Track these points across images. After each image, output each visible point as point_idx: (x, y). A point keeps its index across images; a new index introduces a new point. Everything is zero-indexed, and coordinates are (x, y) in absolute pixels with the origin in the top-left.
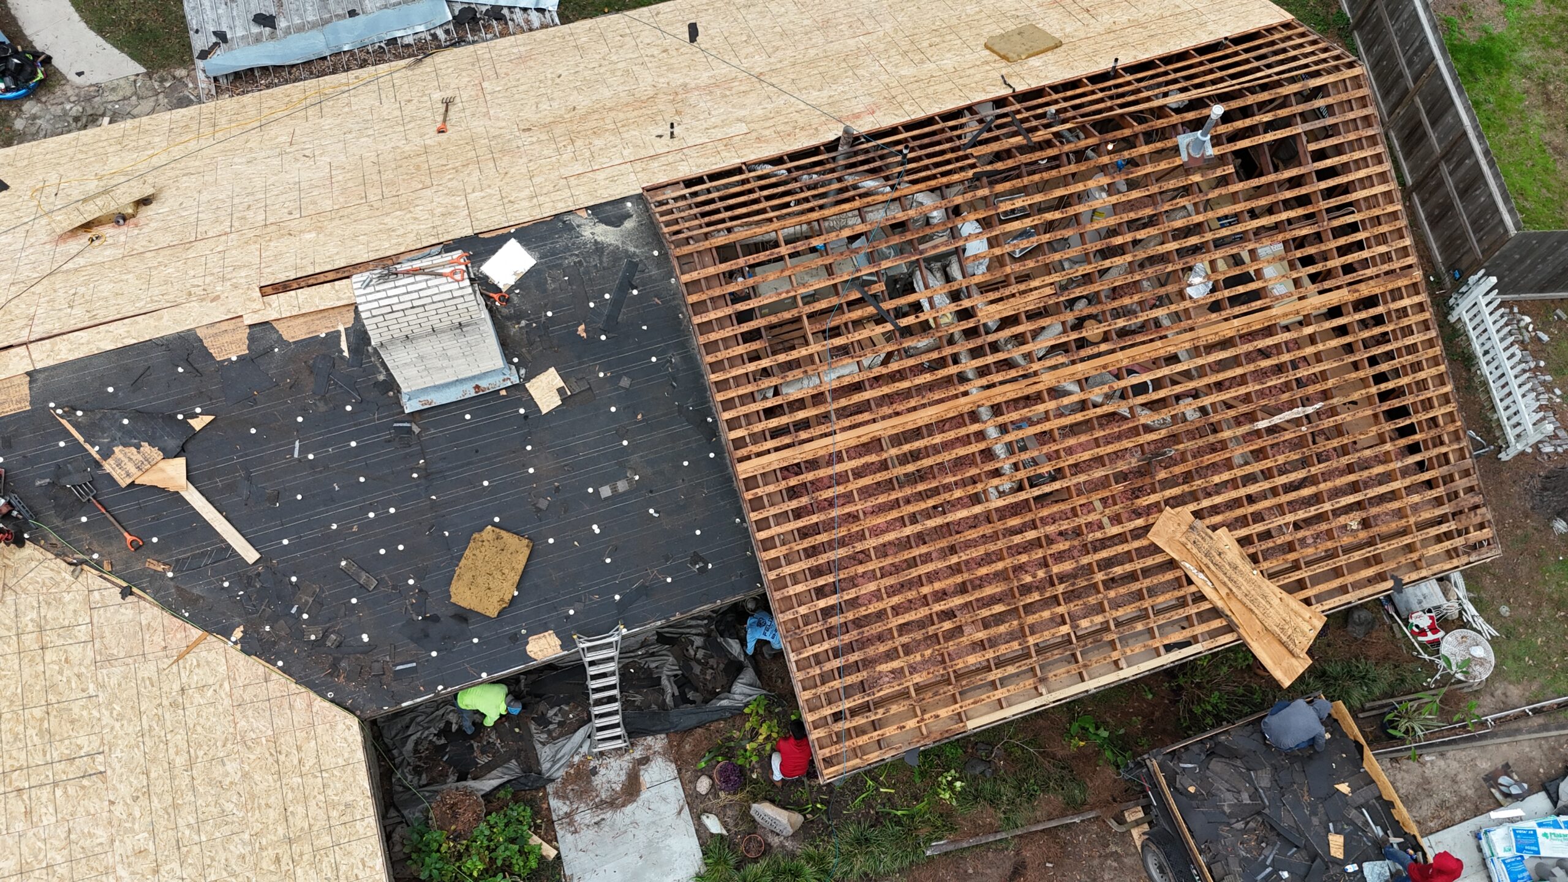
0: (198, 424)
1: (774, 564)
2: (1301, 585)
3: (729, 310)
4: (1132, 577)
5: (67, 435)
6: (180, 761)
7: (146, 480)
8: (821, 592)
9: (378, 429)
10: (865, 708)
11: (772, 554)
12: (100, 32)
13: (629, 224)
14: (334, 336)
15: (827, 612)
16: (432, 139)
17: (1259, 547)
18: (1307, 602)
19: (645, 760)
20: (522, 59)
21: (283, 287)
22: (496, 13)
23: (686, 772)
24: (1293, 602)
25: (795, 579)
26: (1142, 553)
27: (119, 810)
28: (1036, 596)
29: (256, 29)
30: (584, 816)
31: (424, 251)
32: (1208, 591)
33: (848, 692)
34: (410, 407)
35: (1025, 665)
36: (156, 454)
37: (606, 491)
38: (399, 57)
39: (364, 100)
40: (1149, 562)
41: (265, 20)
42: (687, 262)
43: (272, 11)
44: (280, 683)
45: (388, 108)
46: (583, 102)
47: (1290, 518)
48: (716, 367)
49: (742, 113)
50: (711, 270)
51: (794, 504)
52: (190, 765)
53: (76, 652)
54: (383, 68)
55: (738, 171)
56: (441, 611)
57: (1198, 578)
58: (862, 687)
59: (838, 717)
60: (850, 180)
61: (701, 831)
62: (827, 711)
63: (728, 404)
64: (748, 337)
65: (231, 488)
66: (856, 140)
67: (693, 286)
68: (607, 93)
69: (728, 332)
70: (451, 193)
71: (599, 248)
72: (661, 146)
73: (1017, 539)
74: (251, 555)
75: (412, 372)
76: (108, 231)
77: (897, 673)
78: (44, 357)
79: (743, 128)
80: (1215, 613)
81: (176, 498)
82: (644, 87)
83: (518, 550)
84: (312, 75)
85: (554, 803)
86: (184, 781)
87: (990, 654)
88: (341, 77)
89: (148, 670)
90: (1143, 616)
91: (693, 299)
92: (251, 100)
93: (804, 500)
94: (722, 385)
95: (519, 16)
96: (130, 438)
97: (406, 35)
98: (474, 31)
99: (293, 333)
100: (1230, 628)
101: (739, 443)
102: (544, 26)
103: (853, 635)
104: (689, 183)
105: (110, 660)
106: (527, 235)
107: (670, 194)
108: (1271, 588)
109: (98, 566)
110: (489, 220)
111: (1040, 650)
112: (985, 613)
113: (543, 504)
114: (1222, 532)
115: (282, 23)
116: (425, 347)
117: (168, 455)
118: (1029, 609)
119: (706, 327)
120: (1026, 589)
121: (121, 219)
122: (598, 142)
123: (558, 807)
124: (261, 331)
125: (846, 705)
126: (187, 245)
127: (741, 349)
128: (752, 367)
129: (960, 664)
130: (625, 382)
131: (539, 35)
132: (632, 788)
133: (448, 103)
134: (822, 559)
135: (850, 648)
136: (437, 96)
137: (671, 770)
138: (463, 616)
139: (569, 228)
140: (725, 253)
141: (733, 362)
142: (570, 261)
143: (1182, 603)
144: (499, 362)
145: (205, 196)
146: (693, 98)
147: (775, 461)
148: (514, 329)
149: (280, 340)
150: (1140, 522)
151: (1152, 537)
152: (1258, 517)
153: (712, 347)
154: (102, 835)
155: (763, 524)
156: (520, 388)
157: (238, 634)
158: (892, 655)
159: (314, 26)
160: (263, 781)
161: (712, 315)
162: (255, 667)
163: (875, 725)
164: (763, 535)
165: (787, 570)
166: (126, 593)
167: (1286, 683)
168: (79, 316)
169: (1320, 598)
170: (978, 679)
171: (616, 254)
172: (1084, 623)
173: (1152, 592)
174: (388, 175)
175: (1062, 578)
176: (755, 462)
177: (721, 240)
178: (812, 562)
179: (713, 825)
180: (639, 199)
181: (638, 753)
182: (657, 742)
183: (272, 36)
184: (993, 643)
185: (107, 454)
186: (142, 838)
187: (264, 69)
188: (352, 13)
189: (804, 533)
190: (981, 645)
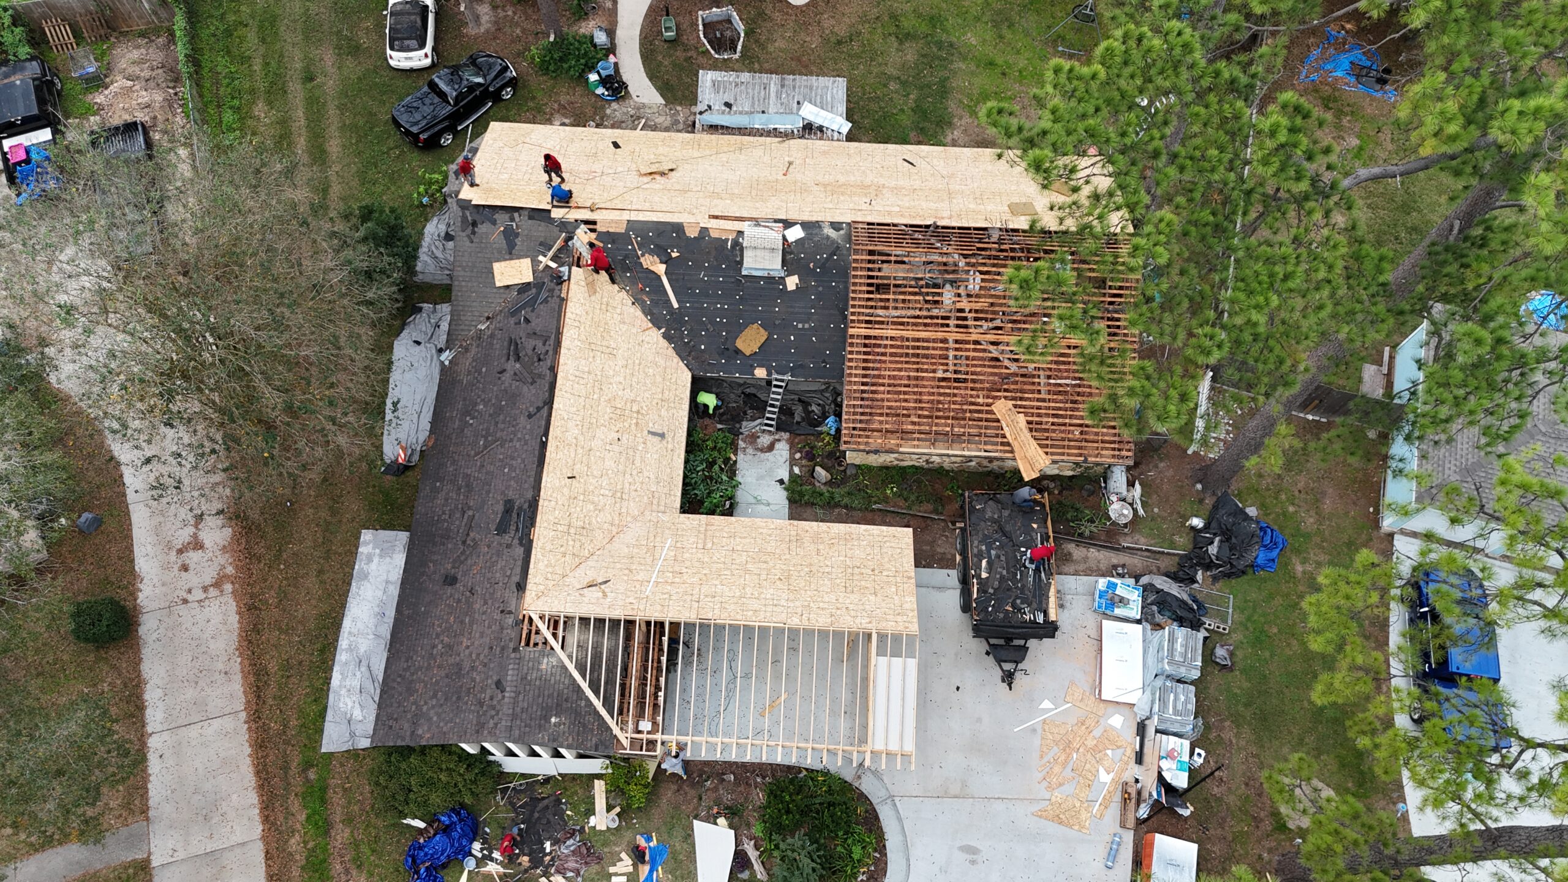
0: (674, 255)
1: (850, 368)
2: (1047, 446)
3: (865, 273)
4: (981, 420)
5: (632, 245)
6: (637, 362)
7: (652, 268)
8: (863, 384)
9: (731, 277)
10: (864, 430)
11: (851, 364)
12: (651, 79)
13: (842, 232)
14: (727, 240)
15: (863, 392)
16: (781, 177)
17: (1034, 426)
18: (1047, 453)
19: (779, 440)
20: (825, 153)
21: (716, 217)
22: (821, 128)
23: (793, 448)
24: (1040, 451)
25: (856, 376)
26: (988, 412)
27: (617, 368)
28: (941, 414)
29: (723, 108)
30: (750, 450)
31: (767, 220)
32: (1008, 435)
33: (861, 421)
34: (744, 273)
35: (928, 436)
36: (658, 260)
37: (800, 326)
38: (776, 136)
39: (758, 152)
40: (989, 416)
41: (728, 105)
42: (856, 252)
43: (732, 102)
44: (671, 352)
45: (767, 159)
46: (842, 179)
47: (1051, 420)
48: (854, 292)
49: (900, 203)
50: (864, 257)
51: (865, 349)
52: (640, 364)
53: (615, 316)
54: (769, 139)
55: (888, 225)
56: (731, 348)
57: (1006, 429)
58: (867, 422)
59: (854, 429)
60: (932, 241)
61: (791, 471)
62: (851, 425)
63: (853, 306)
64: (869, 285)
65: (677, 280)
66: (937, 227)
67: (856, 261)
68: (853, 179)
69: (862, 281)
70: (782, 201)
71: (828, 237)
72: (864, 207)
73: (942, 391)
74: (676, 305)
75: (750, 260)
76: (658, 177)
77: (881, 422)
78: (634, 216)
79: (897, 209)
80: (1008, 444)
81: (659, 277)
82: (868, 182)
83: (763, 335)
84: (740, 134)
85: (740, 442)
86: (637, 368)
87: (917, 427)
88: (751, 138)
89: (634, 330)
90: (980, 435)
91: (854, 265)
92: (714, 138)
93: (869, 350)
94: (854, 299)
95: (830, 132)
96: (652, 252)
97: (782, 127)
98: (810, 134)
99: (714, 234)
100: (1012, 452)
101: (853, 321)
102: (838, 140)
103: (869, 403)
104: (869, 224)
105: (624, 323)
106: (805, 225)
107: (860, 226)
108: (1034, 443)
109: (627, 291)
110: (792, 216)
111: (937, 433)
112: (920, 412)
113: (777, 322)
114: (1022, 415)
115: (734, 108)
116: (759, 253)
117: (661, 262)
118: (937, 417)
119: (855, 277)
120: (939, 410)
121: (663, 174)
122: (842, 198)
123: (741, 444)
124: (704, 231)
125: (859, 425)
126: (686, 192)
127: (865, 288)
128: (867, 296)
129: (905, 427)
130: (820, 289)
131: (835, 143)
132: (771, 448)
133: (790, 163)
134: (868, 372)
135: (867, 407)
136: (787, 159)
137: (787, 447)
138: (738, 352)
139: (820, 227)
140: (871, 253)
141: (860, 292)
142: (816, 239)
143: (997, 436)
144: (779, 267)
145: (693, 174)
146: (885, 191)
147: (864, 332)
148: (788, 257)
149: (709, 236)
150: (990, 401)
151: (993, 408)
152: (1039, 415)
153: (855, 284)
154: (611, 373)
155: (851, 353)
156: (783, 278)
157: (663, 330)
158: (881, 415)
159: (747, 113)
160: (659, 379)
161: (859, 273)
162: (664, 343)
163: (868, 437)
164: (850, 356)
165: (854, 372)
166: (633, 303)
167: (1026, 479)
168: (647, 206)
169: (1052, 454)
170: (909, 436)
171: (833, 242)
172: (956, 429)
173: (986, 428)
174: (760, 187)
175: (953, 410)
176: (856, 330)
177: (871, 248)
178: (864, 372)
179: (796, 470)
180: (849, 224)
181: (777, 437)
182: (786, 435)
183: (729, 113)
184: (919, 424)
185: (643, 255)
186: (621, 379)
187: (722, 127)
188: (763, 112)
189: (865, 361)
190: (914, 423)
